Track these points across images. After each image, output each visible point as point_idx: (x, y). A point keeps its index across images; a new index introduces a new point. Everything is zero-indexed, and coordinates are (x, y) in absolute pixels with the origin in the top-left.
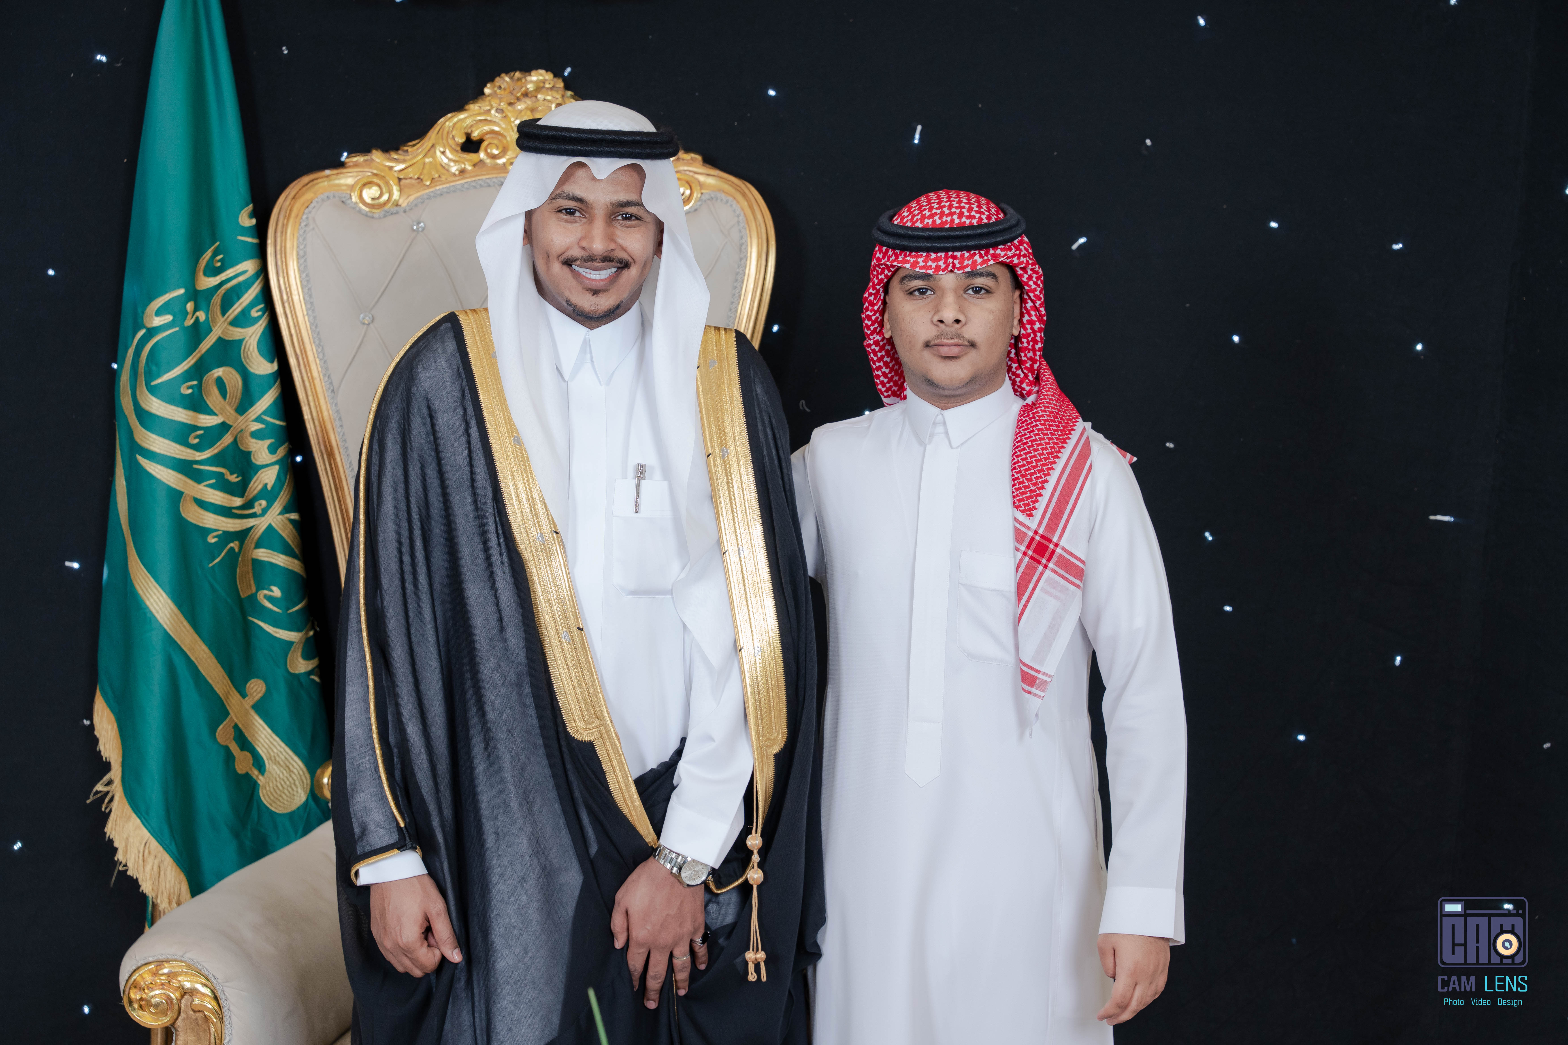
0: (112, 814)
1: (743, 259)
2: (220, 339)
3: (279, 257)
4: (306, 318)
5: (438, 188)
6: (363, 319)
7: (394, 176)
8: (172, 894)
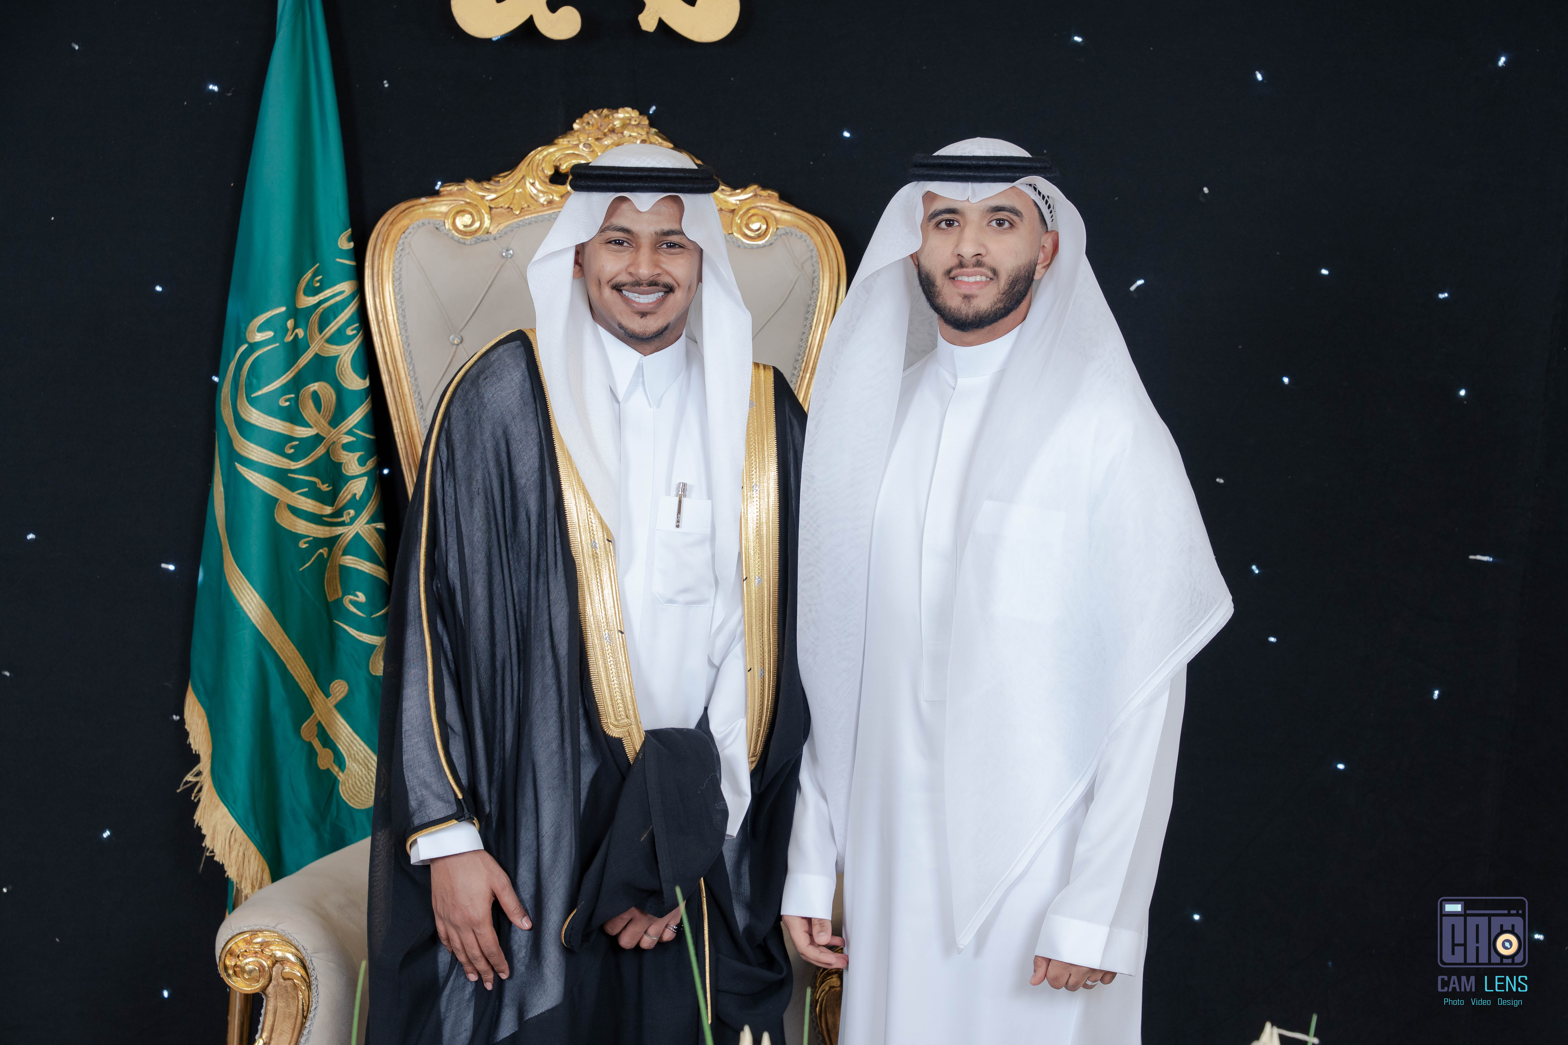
0: (201, 803)
1: (814, 292)
2: (317, 356)
3: (376, 279)
4: (399, 337)
5: (527, 217)
6: (453, 339)
7: (486, 205)
8: (255, 881)
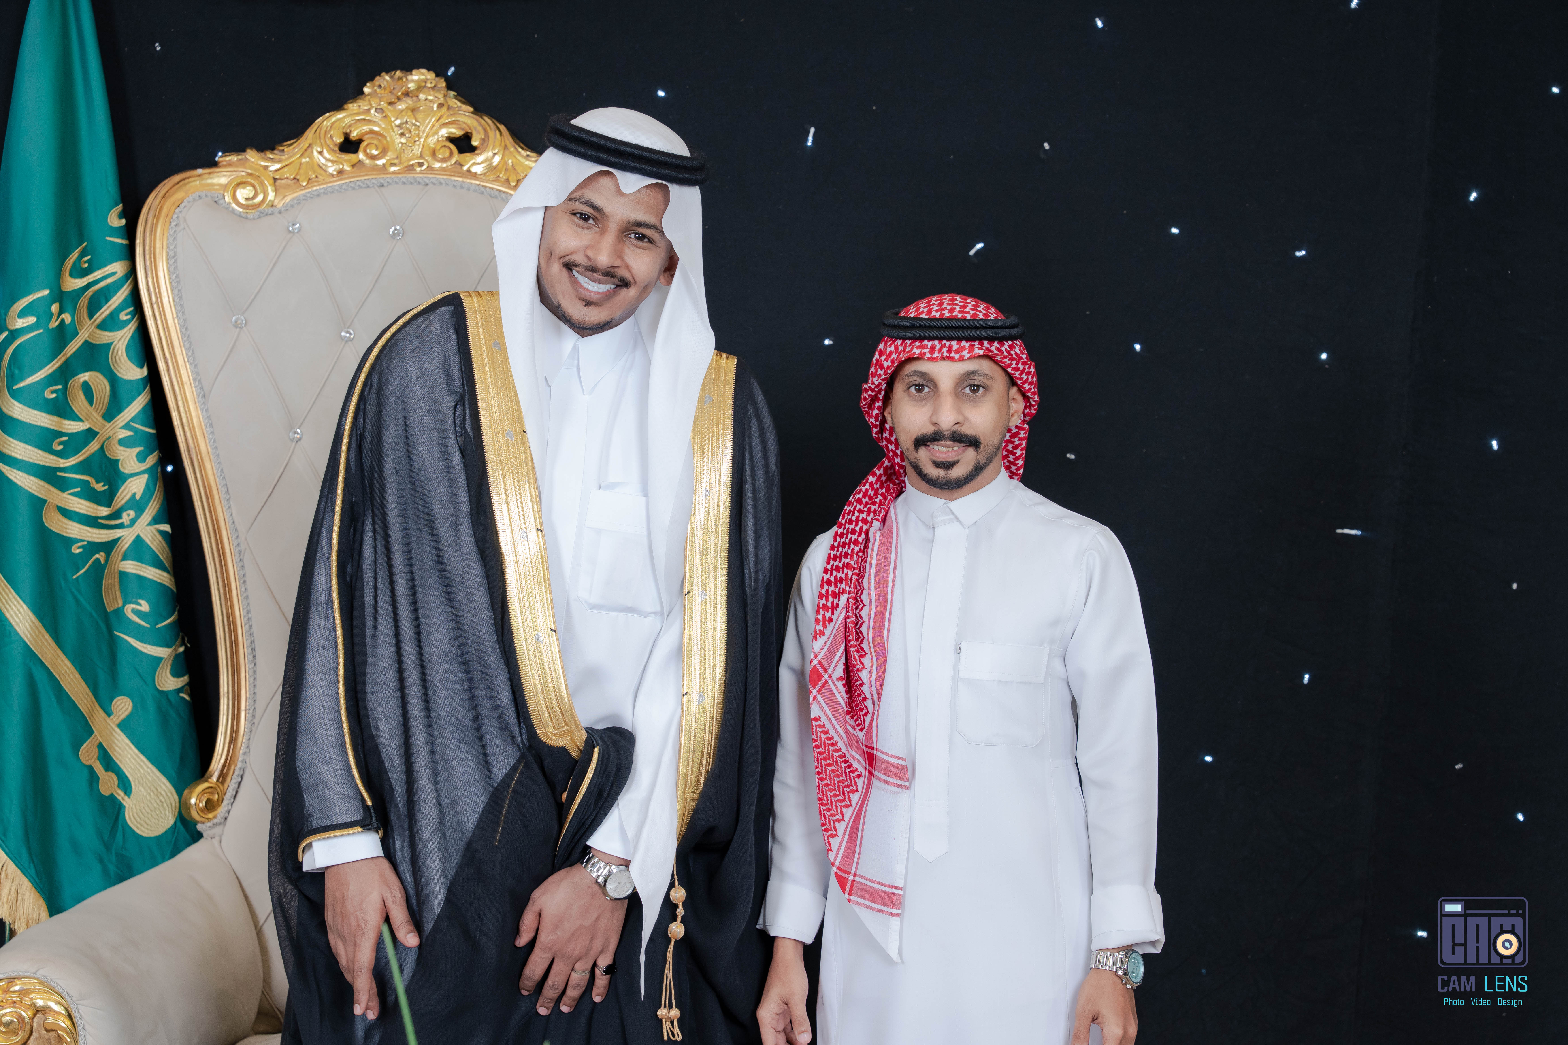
2: (86, 342)
3: (147, 257)
4: (176, 320)
5: (315, 188)
6: (236, 322)
7: (269, 175)
8: (31, 917)
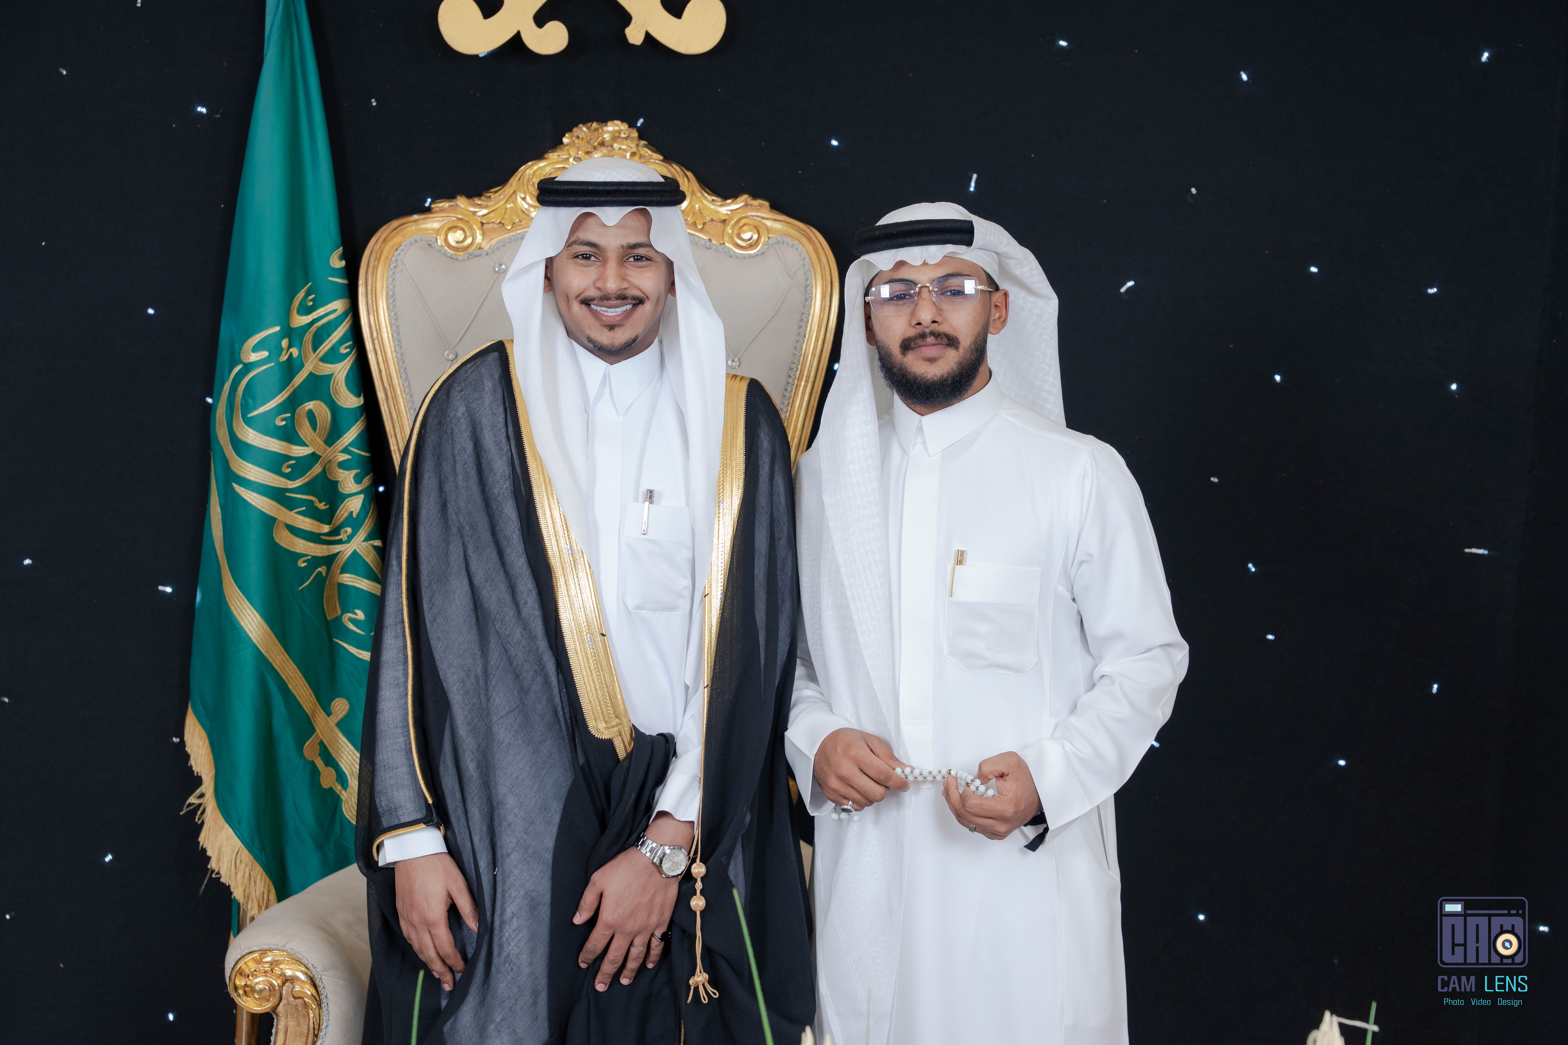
0: (205, 825)
1: (808, 300)
2: (311, 375)
3: (369, 296)
4: (394, 352)
5: (518, 232)
6: (448, 355)
7: (477, 220)
8: (261, 902)
